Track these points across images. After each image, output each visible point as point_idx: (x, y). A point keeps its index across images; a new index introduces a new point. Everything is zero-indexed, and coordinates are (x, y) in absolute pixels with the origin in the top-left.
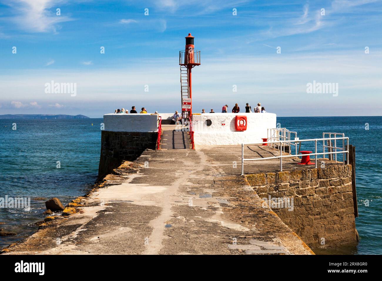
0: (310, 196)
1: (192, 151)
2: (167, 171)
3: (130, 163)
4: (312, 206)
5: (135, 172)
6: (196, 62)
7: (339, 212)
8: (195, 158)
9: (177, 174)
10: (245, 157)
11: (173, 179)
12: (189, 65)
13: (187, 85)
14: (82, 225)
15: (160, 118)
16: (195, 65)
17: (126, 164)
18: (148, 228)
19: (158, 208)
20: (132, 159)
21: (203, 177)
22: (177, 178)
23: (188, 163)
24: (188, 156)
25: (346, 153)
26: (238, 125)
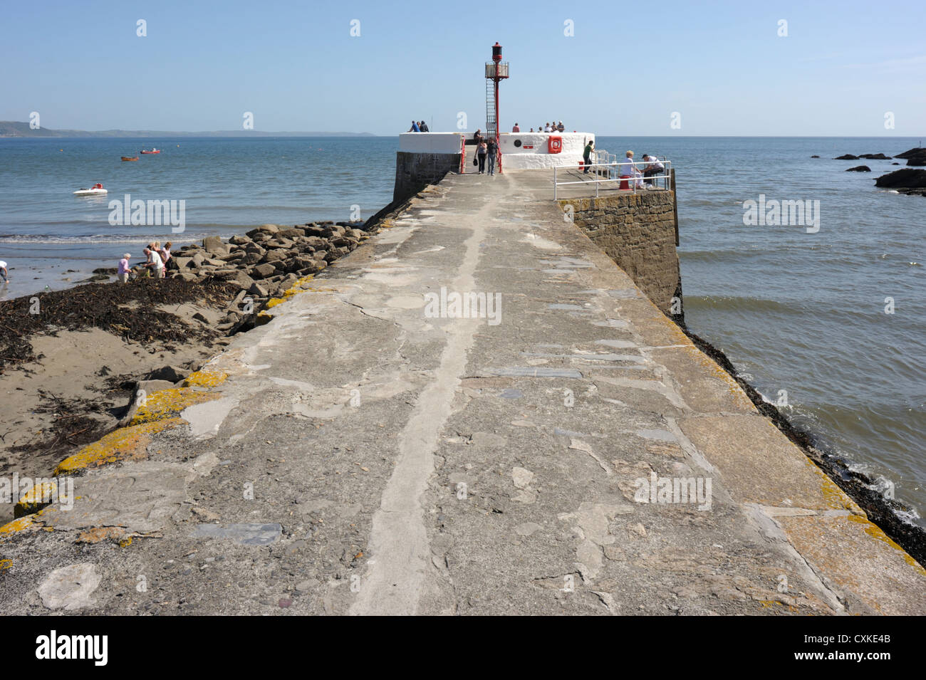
0: (628, 223)
1: (500, 175)
2: (474, 196)
3: (433, 187)
4: (629, 235)
5: (441, 196)
6: (504, 75)
7: (660, 242)
8: (504, 182)
9: (485, 199)
10: (558, 181)
11: (482, 204)
12: (497, 79)
13: (493, 100)
14: (396, 244)
15: (463, 138)
16: (503, 77)
17: (430, 188)
18: (464, 246)
19: (471, 230)
20: (435, 184)
21: (512, 202)
22: (486, 203)
23: (496, 187)
24: (496, 181)
25: (668, 178)
26: (552, 146)
